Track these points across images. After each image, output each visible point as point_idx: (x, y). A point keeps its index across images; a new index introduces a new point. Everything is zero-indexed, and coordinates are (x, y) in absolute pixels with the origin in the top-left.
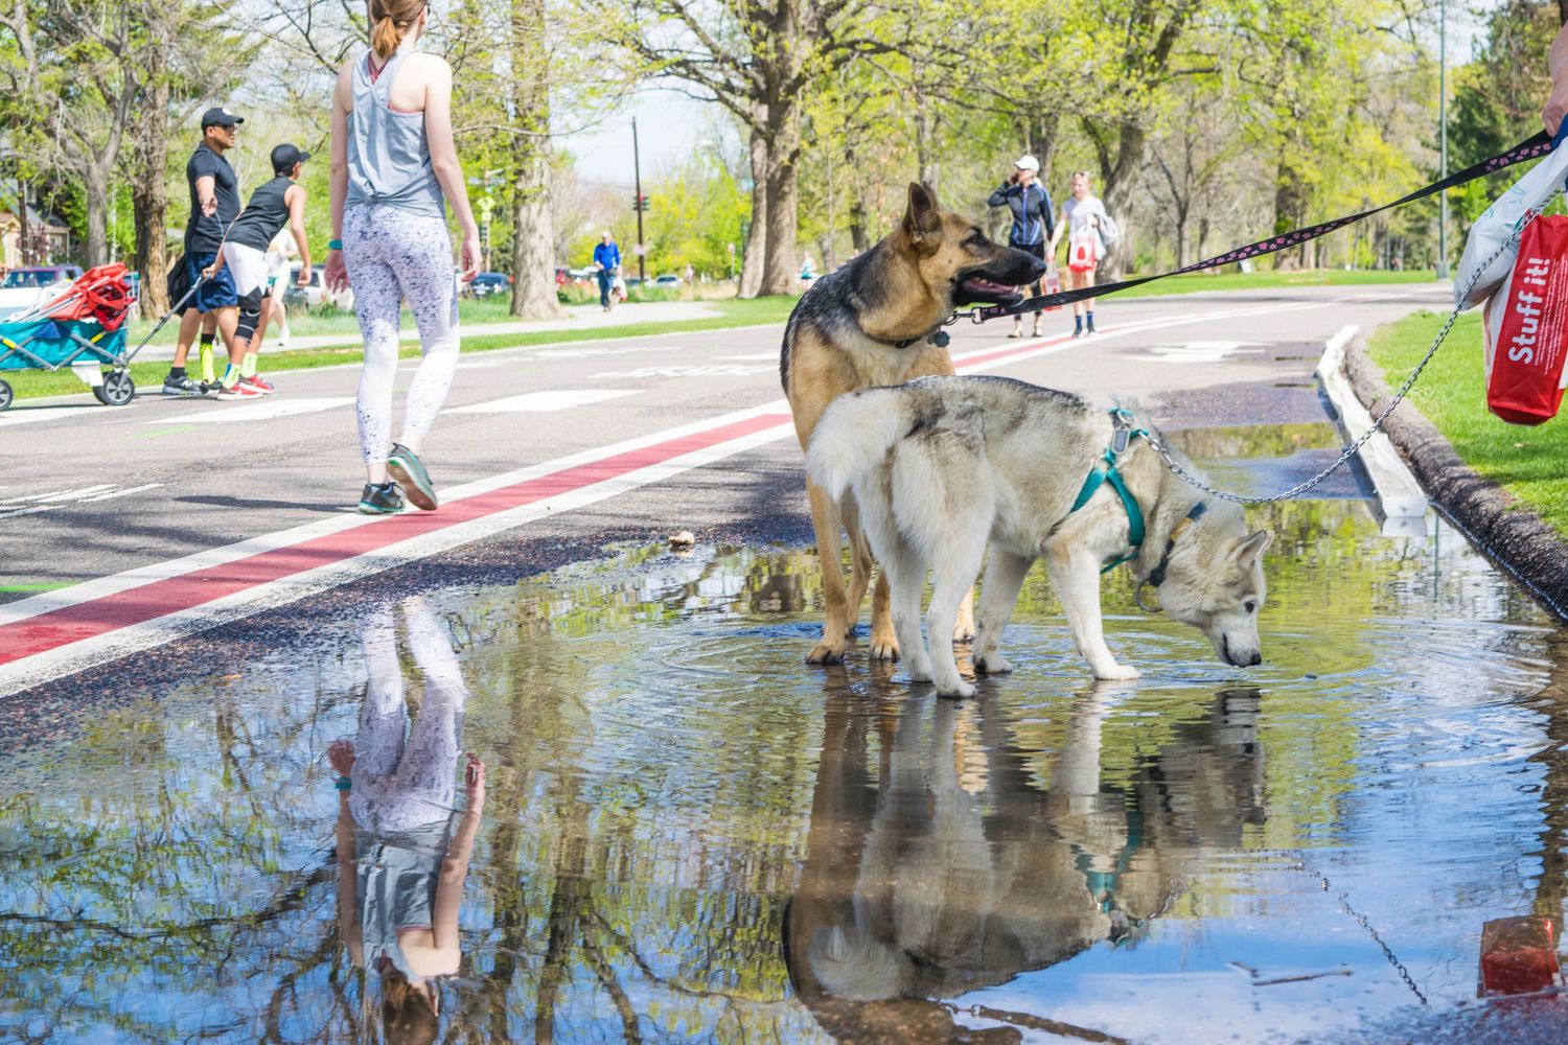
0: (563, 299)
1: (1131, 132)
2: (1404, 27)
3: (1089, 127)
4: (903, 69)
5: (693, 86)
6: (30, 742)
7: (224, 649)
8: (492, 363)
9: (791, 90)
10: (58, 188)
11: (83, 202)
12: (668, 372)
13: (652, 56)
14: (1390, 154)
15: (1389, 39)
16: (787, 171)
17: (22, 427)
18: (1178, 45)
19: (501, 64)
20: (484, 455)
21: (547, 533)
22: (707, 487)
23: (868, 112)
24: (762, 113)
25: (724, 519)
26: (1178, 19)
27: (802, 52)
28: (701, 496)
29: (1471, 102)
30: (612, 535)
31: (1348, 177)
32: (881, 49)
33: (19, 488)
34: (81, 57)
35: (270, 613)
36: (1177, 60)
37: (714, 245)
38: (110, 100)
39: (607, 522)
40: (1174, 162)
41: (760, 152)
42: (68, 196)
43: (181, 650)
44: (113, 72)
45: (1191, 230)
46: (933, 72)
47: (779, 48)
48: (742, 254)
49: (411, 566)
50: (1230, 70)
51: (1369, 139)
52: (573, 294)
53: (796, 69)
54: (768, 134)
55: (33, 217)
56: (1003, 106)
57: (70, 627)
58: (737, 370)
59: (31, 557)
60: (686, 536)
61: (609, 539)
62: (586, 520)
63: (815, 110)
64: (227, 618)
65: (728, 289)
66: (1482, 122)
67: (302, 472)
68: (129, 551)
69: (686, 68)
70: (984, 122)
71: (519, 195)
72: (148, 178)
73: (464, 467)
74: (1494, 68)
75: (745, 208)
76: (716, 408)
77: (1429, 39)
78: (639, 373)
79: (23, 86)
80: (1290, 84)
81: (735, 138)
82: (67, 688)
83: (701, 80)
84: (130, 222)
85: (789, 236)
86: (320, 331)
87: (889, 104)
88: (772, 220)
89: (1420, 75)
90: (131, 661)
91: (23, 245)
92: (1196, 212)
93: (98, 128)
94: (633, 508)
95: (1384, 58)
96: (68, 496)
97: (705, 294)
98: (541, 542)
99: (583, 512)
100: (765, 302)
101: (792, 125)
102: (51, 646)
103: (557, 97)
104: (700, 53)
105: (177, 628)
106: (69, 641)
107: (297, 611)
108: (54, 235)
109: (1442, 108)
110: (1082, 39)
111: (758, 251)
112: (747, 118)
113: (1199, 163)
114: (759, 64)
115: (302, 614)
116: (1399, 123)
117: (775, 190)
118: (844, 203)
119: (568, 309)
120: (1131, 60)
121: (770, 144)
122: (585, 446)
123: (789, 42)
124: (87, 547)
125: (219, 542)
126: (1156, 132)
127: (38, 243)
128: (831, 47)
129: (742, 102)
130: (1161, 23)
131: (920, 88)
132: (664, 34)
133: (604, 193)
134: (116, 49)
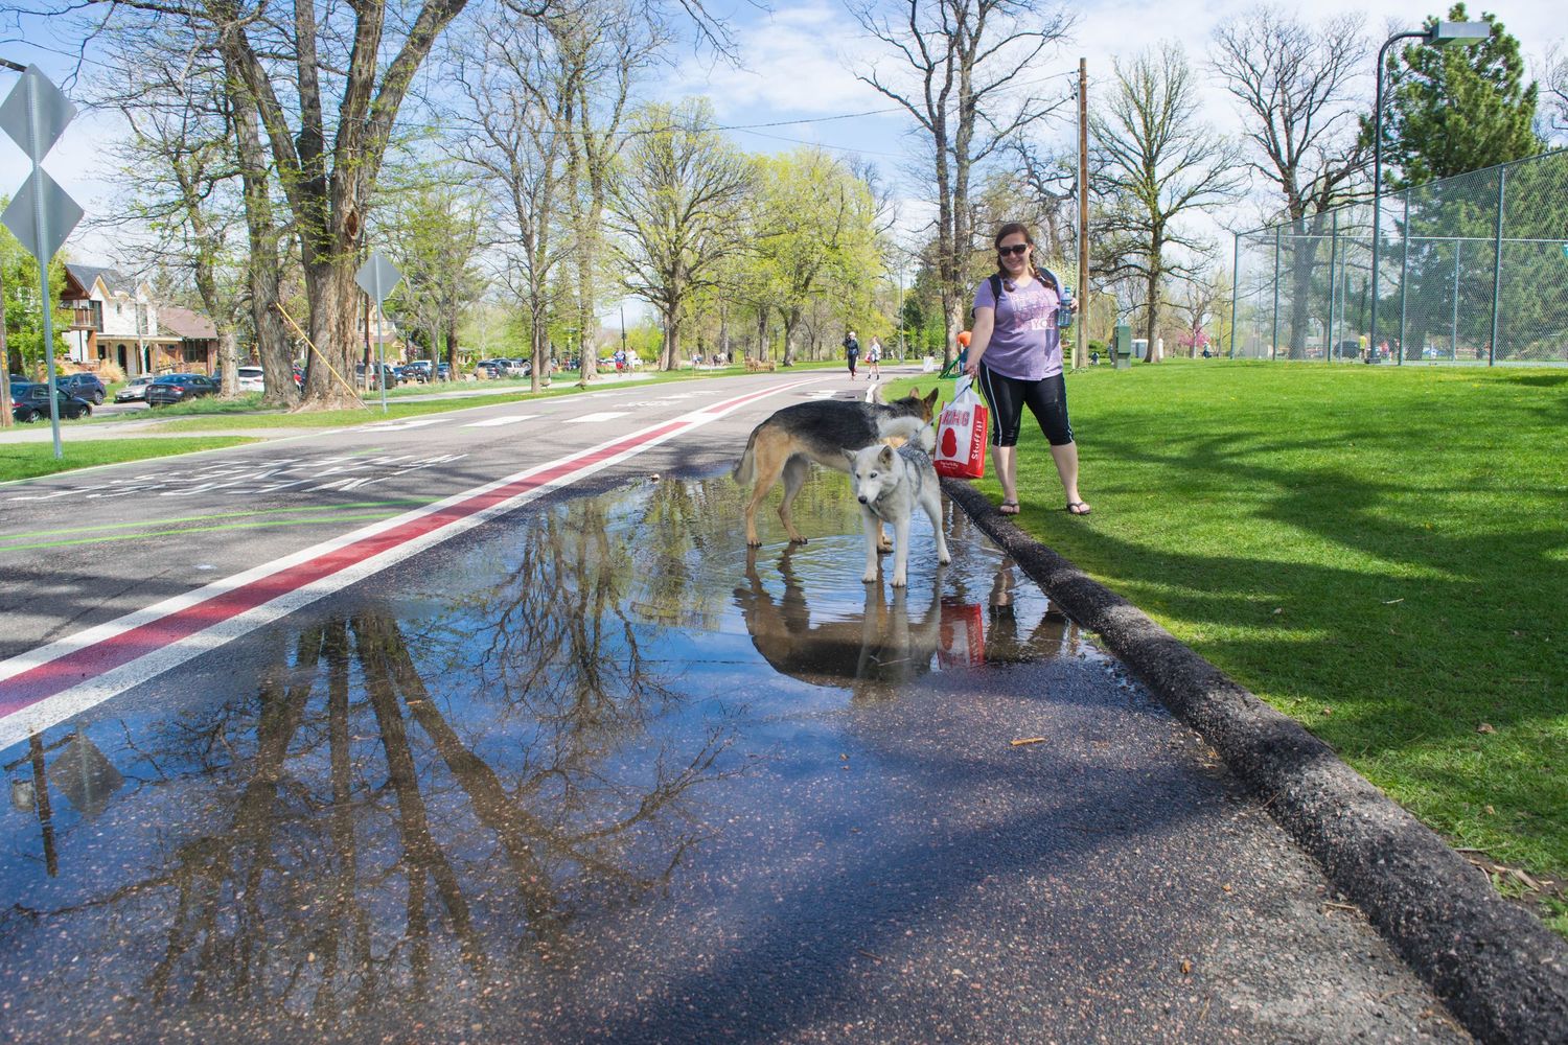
0: (599, 372)
1: (796, 313)
2: (888, 276)
3: (781, 311)
4: (716, 290)
5: (643, 297)
6: (440, 568)
7: (501, 526)
8: (576, 400)
9: (678, 298)
10: (420, 335)
11: (429, 337)
12: (639, 404)
13: (629, 286)
14: (883, 319)
15: (883, 280)
16: (676, 327)
17: (415, 429)
18: (811, 282)
19: (576, 292)
20: (581, 441)
21: (607, 474)
22: (661, 454)
23: (705, 305)
24: (667, 305)
25: (668, 468)
26: (811, 274)
27: (681, 284)
28: (659, 458)
29: (910, 302)
30: (630, 474)
31: (870, 328)
32: (709, 284)
33: (418, 457)
34: (427, 288)
35: (515, 511)
36: (811, 288)
37: (650, 350)
38: (438, 303)
39: (628, 469)
40: (810, 322)
41: (667, 319)
42: (424, 337)
43: (487, 527)
44: (439, 293)
45: (816, 346)
46: (727, 292)
47: (673, 283)
48: (660, 353)
49: (562, 489)
50: (829, 291)
51: (876, 314)
52: (602, 369)
53: (679, 292)
54: (670, 313)
55: (410, 343)
56: (751, 304)
57: (446, 517)
58: (665, 404)
59: (427, 487)
60: (657, 476)
61: (630, 476)
62: (620, 469)
63: (687, 305)
64: (499, 513)
65: (655, 367)
66: (915, 309)
67: (518, 449)
68: (462, 484)
69: (642, 291)
70: (744, 309)
71: (583, 336)
72: (452, 330)
73: (574, 446)
74: (918, 290)
75: (661, 338)
76: (660, 419)
77: (897, 281)
78: (630, 405)
79: (407, 298)
80: (850, 296)
81: (657, 313)
82: (448, 544)
83: (646, 294)
84: (445, 344)
85: (678, 349)
86: (515, 385)
87: (712, 303)
88: (671, 344)
89: (893, 293)
90: (470, 531)
91: (407, 353)
92: (817, 340)
93: (433, 313)
94: (635, 464)
95: (880, 287)
96: (437, 460)
97: (648, 368)
98: (606, 478)
99: (618, 465)
100: (669, 373)
101: (678, 311)
102: (441, 526)
103: (596, 302)
104: (646, 285)
105: (483, 518)
106: (446, 523)
107: (523, 509)
108: (417, 349)
109: (900, 303)
110: (778, 281)
111: (666, 354)
112: (662, 308)
113: (818, 323)
114: (667, 290)
115: (526, 511)
116: (886, 309)
117: (673, 334)
118: (696, 336)
119: (600, 375)
120: (796, 288)
121: (670, 317)
122: (616, 436)
123: (677, 282)
124: (446, 482)
125: (492, 480)
126: (804, 313)
127: (412, 353)
128: (691, 283)
129: (660, 302)
130: (805, 275)
131: (723, 298)
132: (633, 279)
133: (611, 332)
134: (440, 285)
